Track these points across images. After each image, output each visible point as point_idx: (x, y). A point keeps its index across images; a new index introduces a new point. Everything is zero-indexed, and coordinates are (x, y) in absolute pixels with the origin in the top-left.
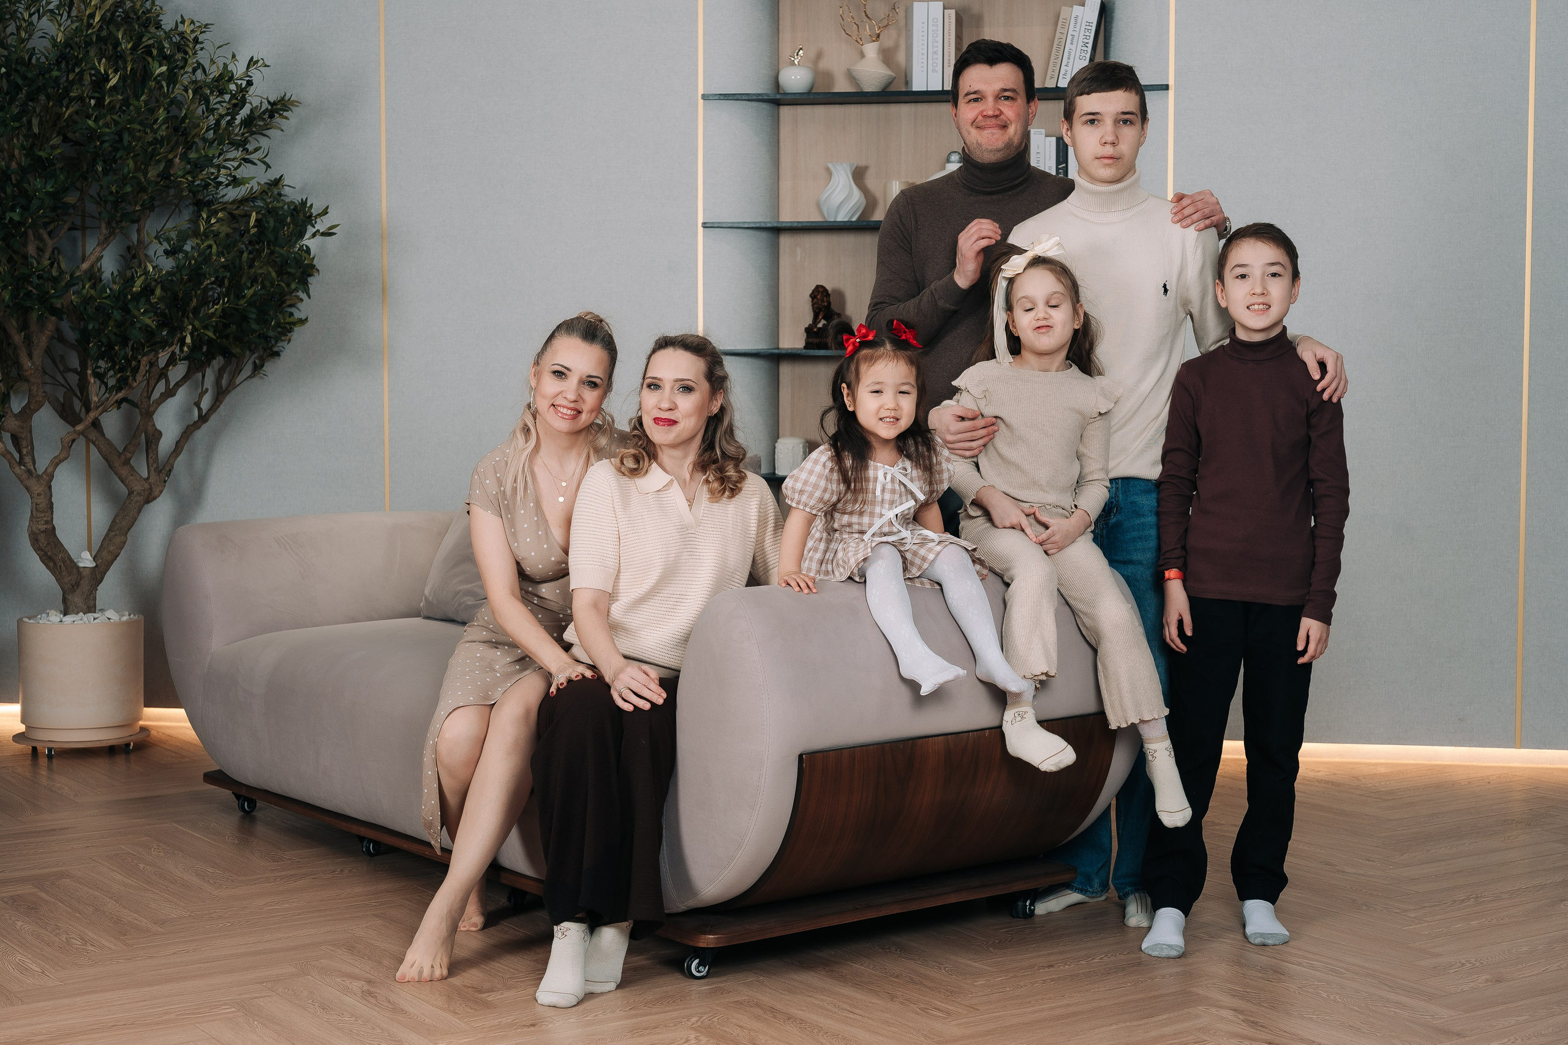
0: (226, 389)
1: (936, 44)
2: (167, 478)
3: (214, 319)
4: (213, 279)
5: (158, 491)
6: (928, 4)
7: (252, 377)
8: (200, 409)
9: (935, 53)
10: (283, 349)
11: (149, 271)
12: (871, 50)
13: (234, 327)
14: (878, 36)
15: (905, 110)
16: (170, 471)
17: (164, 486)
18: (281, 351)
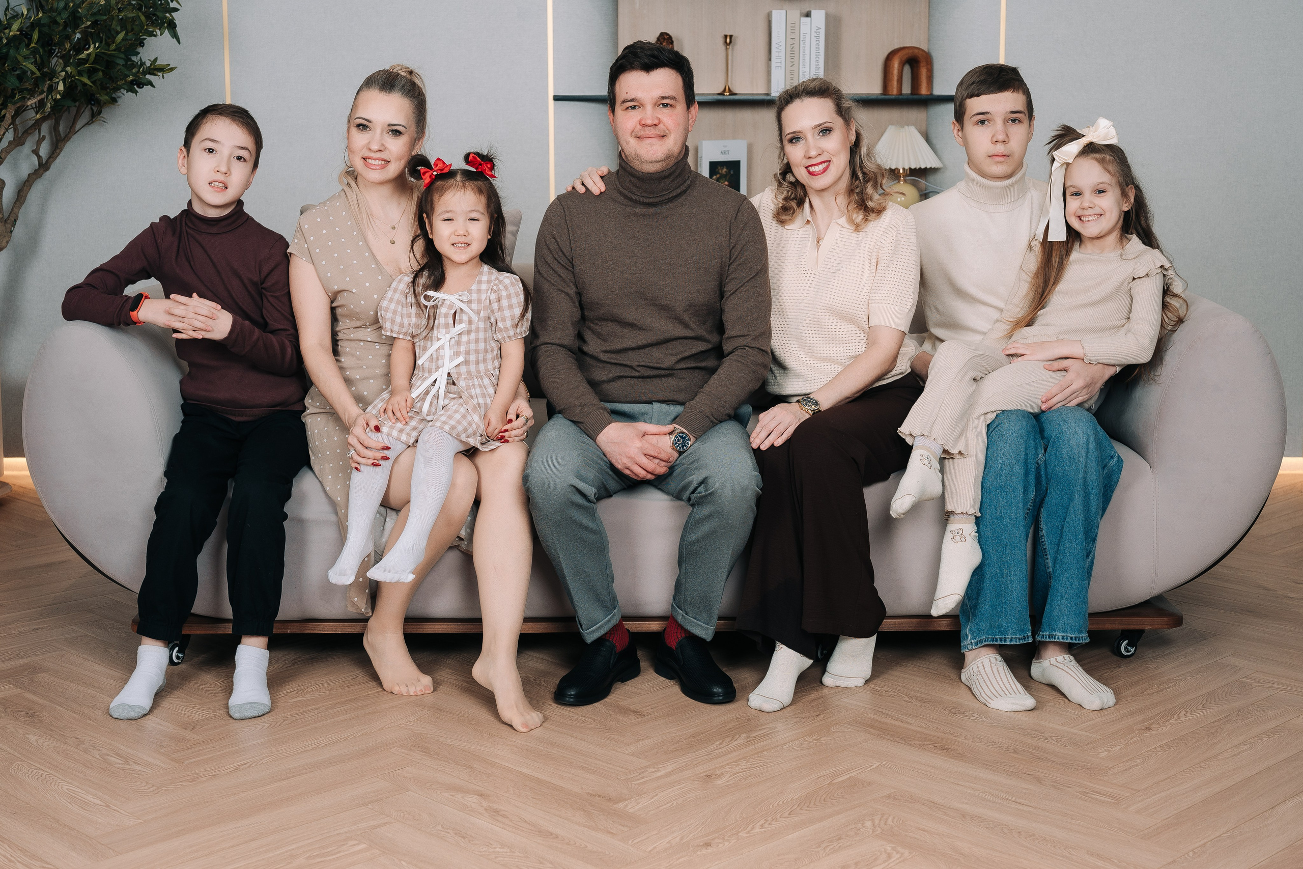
0: (66, 136)
2: (12, 228)
3: (87, 65)
4: (89, 23)
5: (4, 242)
7: (91, 124)
8: (39, 157)
10: (121, 95)
11: (23, 14)
13: (101, 73)
16: (15, 221)
17: (11, 237)
18: (119, 97)
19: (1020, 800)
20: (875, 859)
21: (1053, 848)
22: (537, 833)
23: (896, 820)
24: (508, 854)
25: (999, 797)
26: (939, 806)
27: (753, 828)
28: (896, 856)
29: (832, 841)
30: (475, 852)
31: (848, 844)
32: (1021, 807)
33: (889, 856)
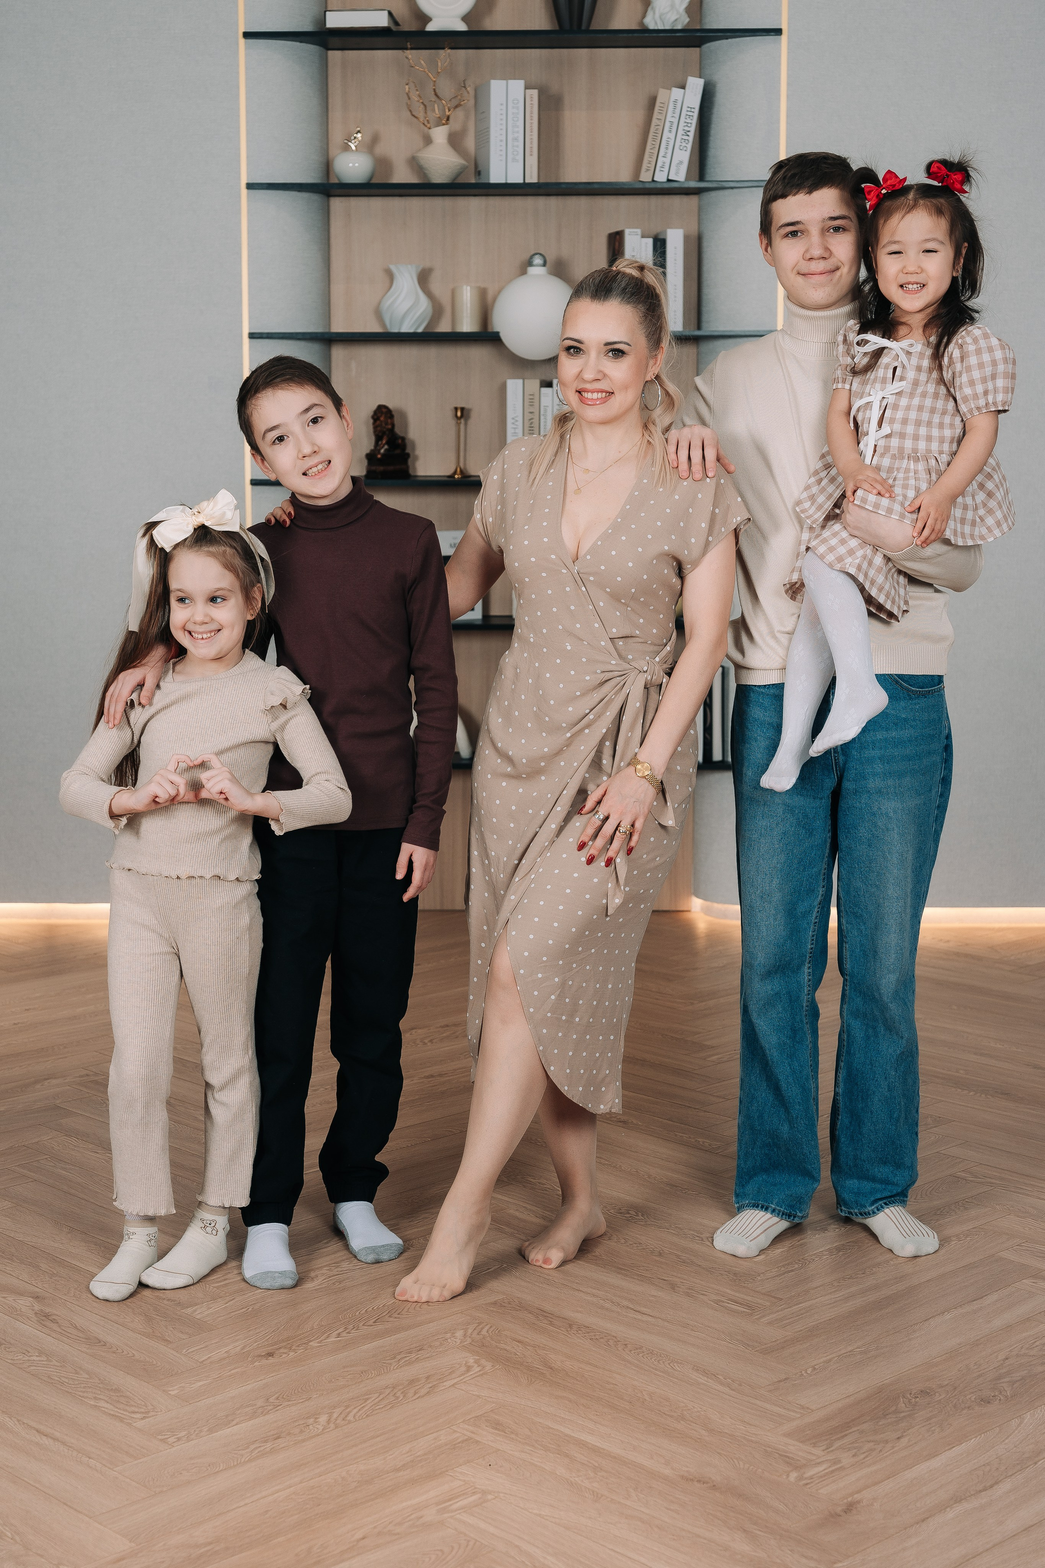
1: (516, 129)
6: (507, 84)
9: (516, 139)
12: (440, 134)
14: (448, 119)
15: (474, 204)
19: (638, 1308)
20: (451, 1373)
21: (656, 1363)
22: (84, 1340)
23: (492, 1329)
24: (43, 1363)
25: (619, 1305)
26: (547, 1315)
27: (328, 1337)
28: (476, 1369)
29: (410, 1353)
30: (7, 1360)
31: (428, 1355)
32: (639, 1317)
33: (469, 1368)
